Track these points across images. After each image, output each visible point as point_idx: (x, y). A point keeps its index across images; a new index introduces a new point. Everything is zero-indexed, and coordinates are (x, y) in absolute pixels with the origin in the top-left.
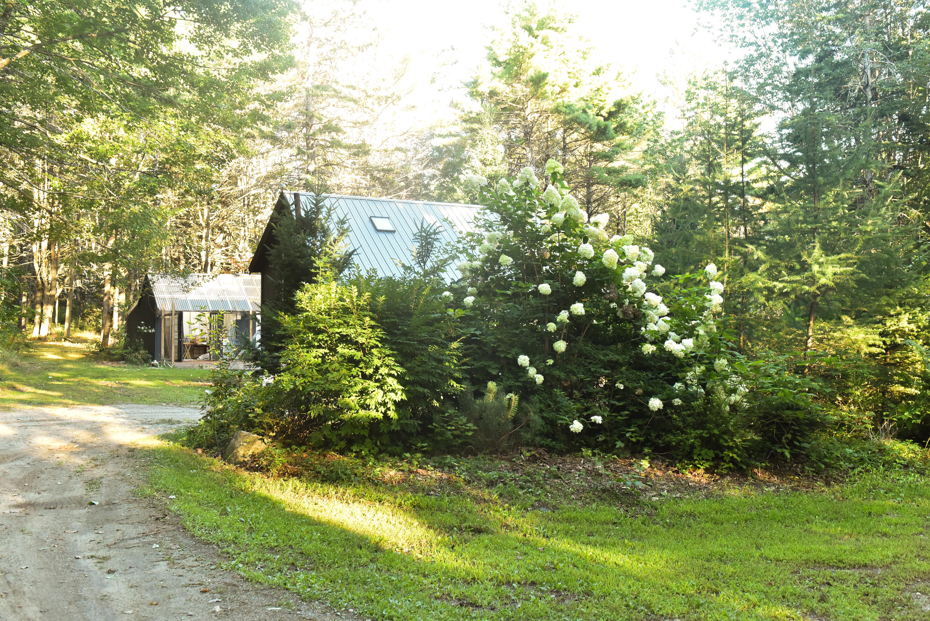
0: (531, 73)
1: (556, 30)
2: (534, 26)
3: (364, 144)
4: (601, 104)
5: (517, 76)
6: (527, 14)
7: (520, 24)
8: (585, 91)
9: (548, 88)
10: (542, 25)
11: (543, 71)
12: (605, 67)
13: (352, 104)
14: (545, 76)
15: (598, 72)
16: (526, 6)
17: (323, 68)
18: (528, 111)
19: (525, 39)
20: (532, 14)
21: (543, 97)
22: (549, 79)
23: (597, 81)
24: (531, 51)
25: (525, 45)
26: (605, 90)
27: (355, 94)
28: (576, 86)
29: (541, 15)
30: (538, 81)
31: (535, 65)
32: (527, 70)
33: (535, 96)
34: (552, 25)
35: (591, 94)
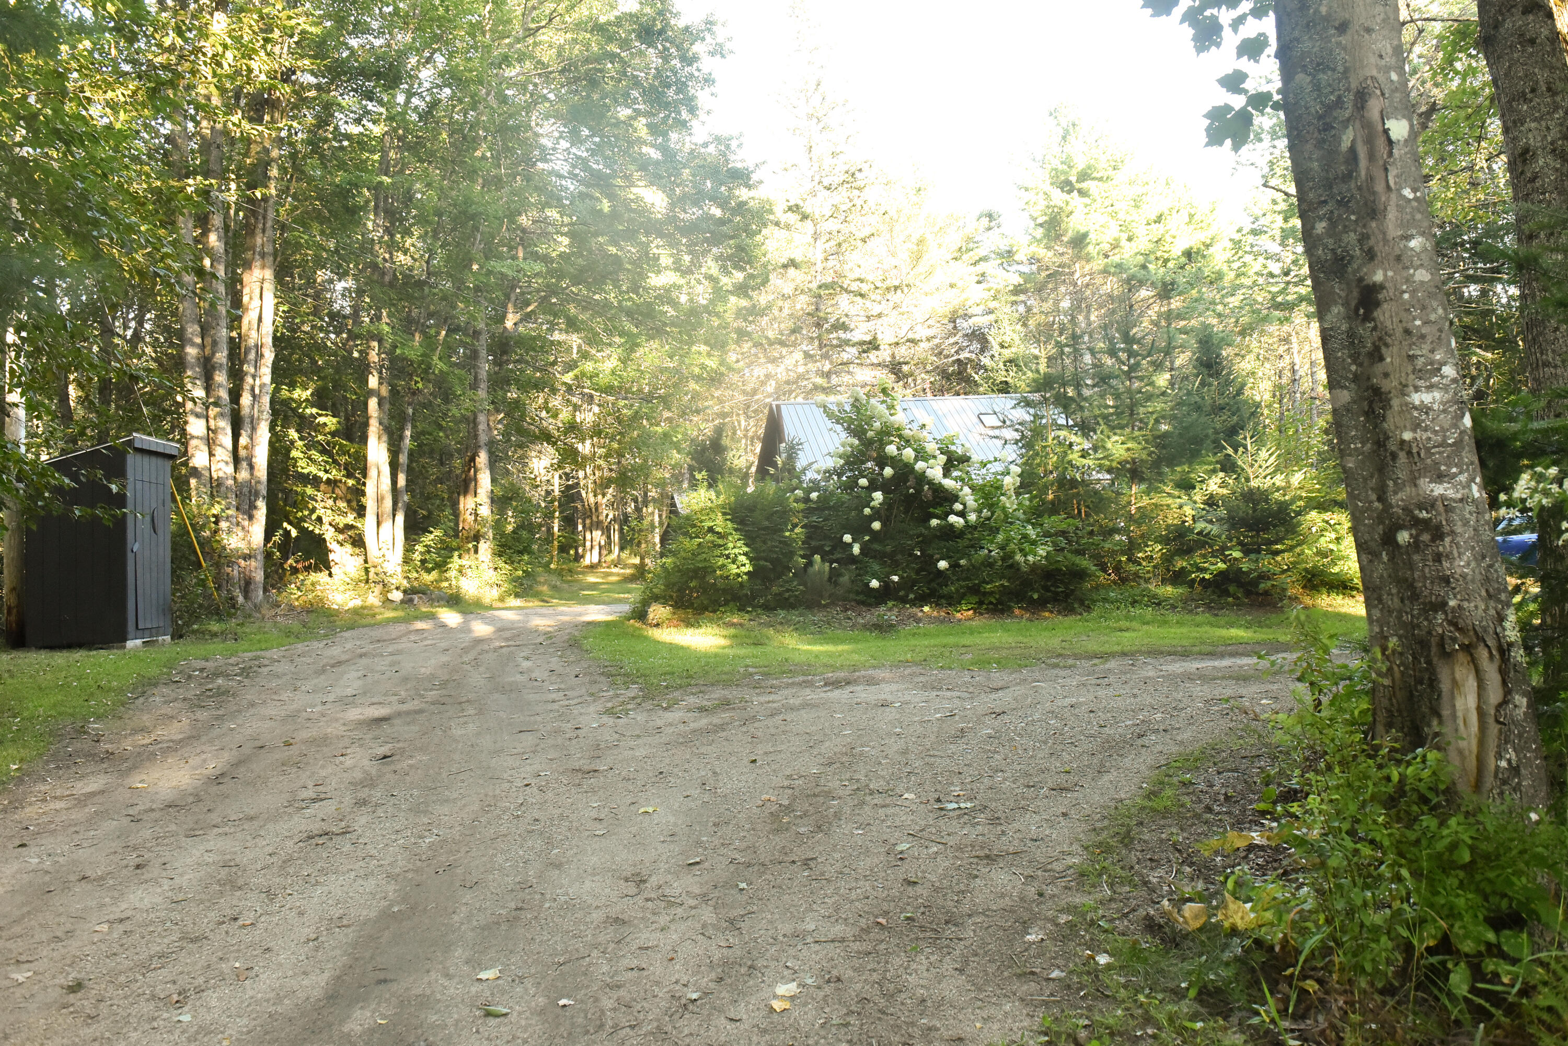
0: (1070, 234)
1: (1100, 179)
2: (1073, 179)
3: (874, 338)
4: (1166, 256)
5: (1058, 237)
6: (1065, 167)
7: (1055, 180)
8: (1143, 244)
9: (1090, 249)
10: (1084, 176)
11: (1083, 230)
12: (1166, 212)
13: (859, 299)
14: (1085, 235)
15: (1158, 220)
16: (1063, 158)
17: (830, 264)
18: (1077, 275)
19: (1058, 197)
20: (1070, 166)
21: (1088, 259)
22: (1092, 237)
23: (1157, 231)
24: (1068, 209)
25: (1060, 204)
26: (1168, 238)
27: (864, 288)
28: (1130, 239)
29: (1080, 165)
30: (1079, 241)
31: (1074, 224)
32: (1066, 231)
33: (1079, 258)
34: (1095, 175)
35: (1151, 246)
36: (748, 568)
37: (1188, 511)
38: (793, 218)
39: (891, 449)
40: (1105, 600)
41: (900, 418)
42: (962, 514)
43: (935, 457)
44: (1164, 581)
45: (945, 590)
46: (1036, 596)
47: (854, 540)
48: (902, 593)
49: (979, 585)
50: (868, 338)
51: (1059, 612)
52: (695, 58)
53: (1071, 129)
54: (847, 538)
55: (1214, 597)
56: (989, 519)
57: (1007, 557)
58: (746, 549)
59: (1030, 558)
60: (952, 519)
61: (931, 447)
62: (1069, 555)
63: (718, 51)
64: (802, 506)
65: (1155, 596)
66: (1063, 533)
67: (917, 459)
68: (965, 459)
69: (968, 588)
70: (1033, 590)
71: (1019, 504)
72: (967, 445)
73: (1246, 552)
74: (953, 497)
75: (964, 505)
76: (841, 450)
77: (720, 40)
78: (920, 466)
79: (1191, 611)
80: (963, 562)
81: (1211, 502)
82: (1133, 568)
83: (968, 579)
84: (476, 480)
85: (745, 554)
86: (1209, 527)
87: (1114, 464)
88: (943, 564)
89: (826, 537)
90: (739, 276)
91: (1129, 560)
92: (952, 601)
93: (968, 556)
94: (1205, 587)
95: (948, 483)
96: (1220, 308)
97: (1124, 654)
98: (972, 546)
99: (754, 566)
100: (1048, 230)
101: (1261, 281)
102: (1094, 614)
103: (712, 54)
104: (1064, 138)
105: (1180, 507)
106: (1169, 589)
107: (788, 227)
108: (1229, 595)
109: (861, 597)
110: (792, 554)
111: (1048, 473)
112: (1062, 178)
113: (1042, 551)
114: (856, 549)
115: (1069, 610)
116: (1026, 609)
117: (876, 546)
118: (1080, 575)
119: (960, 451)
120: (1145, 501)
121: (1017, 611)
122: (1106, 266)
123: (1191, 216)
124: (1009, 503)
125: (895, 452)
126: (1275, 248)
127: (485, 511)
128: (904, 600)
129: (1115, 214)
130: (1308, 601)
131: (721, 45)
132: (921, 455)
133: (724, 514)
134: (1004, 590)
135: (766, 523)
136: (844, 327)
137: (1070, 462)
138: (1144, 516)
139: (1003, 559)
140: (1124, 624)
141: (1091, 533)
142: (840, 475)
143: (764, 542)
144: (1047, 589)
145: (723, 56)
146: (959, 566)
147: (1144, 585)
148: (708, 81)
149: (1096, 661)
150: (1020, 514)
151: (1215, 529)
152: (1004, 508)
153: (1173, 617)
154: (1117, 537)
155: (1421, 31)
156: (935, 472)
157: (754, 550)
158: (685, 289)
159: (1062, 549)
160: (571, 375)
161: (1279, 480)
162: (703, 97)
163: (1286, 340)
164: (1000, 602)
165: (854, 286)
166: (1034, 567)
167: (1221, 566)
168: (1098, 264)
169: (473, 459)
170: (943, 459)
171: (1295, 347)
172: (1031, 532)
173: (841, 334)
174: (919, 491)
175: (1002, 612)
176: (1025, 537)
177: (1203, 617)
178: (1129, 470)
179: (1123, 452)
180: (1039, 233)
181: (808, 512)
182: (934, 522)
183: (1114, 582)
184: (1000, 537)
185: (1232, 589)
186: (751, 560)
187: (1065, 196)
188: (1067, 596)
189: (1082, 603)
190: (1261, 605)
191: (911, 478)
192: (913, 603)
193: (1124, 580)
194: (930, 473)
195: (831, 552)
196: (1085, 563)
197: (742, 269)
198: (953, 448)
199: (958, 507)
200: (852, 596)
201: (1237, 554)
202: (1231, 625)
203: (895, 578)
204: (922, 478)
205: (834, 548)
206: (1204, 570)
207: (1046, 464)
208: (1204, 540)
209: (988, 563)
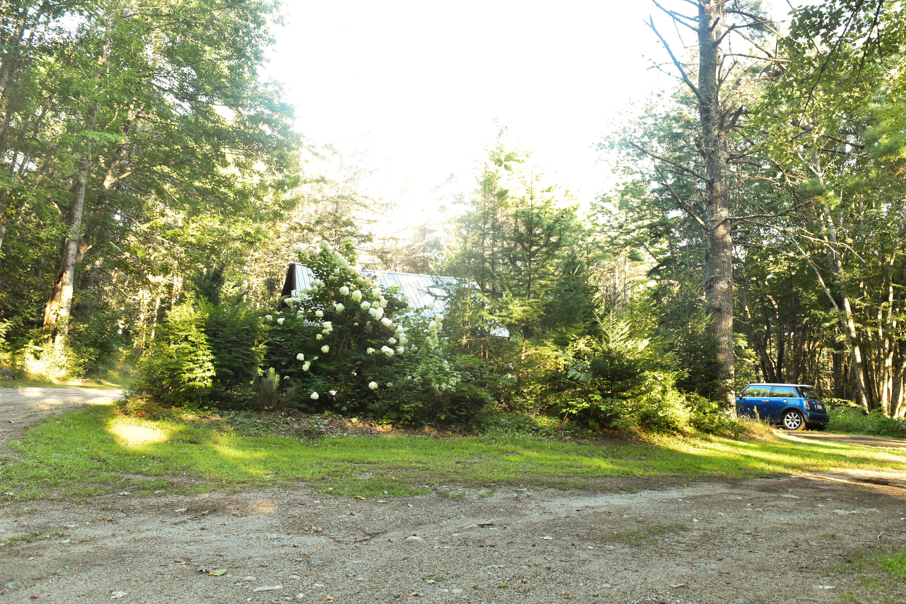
0: (497, 190)
1: (518, 161)
2: (503, 159)
3: (370, 235)
4: (551, 211)
5: (490, 191)
6: (498, 151)
7: (492, 157)
8: (538, 202)
9: (509, 201)
10: (509, 158)
11: (505, 188)
12: (554, 187)
13: (362, 208)
14: (506, 192)
15: (549, 190)
16: (498, 146)
17: (348, 185)
18: (499, 216)
19: (493, 167)
20: (502, 151)
21: (506, 206)
22: (510, 194)
23: (547, 196)
24: (498, 175)
25: (493, 171)
26: (553, 201)
27: (367, 202)
28: (531, 198)
29: (507, 151)
30: (502, 194)
31: (501, 184)
32: (495, 188)
33: (502, 205)
34: (515, 158)
35: (543, 204)
36: (213, 373)
37: (561, 361)
38: (327, 153)
39: (344, 290)
40: (497, 424)
41: (357, 269)
42: (392, 346)
43: (379, 300)
44: (542, 412)
45: (370, 406)
46: (443, 418)
47: (306, 359)
48: (337, 405)
49: (399, 404)
50: (366, 234)
51: (460, 432)
52: (263, 22)
53: (504, 129)
54: (300, 357)
55: (578, 428)
56: (416, 352)
57: (426, 383)
58: (212, 357)
59: (444, 386)
60: (385, 349)
61: (376, 292)
62: (473, 386)
63: (279, 21)
64: (268, 327)
65: (534, 424)
66: (471, 369)
67: (363, 299)
68: (403, 306)
69: (391, 406)
70: (441, 411)
71: (440, 343)
72: (406, 295)
73: (604, 396)
74: (390, 333)
75: (398, 340)
76: (310, 288)
77: (282, 13)
78: (365, 304)
79: (560, 439)
80: (390, 384)
81: (578, 355)
82: (519, 400)
83: (391, 398)
84: (61, 290)
85: (212, 361)
86: (579, 374)
87: (513, 321)
88: (373, 385)
89: (285, 354)
90: (279, 177)
91: (517, 394)
92: (378, 416)
93: (395, 380)
94: (571, 420)
95: (387, 322)
96: (581, 242)
97: (509, 483)
98: (398, 373)
99: (217, 371)
100: (485, 187)
101: (606, 229)
102: (487, 436)
103: (276, 22)
104: (500, 135)
105: (557, 358)
106: (545, 419)
107: (323, 158)
108: (589, 427)
109: (303, 406)
110: (254, 364)
111: (465, 323)
112: (496, 157)
113: (453, 381)
114: (306, 367)
115: (468, 431)
116: (435, 427)
117: (323, 365)
118: (480, 402)
119: (400, 299)
120: (532, 351)
121: (427, 429)
122: (517, 212)
123: (567, 192)
124: (433, 343)
125: (347, 293)
126: (615, 211)
127: (65, 313)
128: (338, 411)
129: (524, 183)
130: (644, 436)
131: (281, 17)
132: (368, 297)
133: (198, 327)
134: (418, 411)
135: (234, 338)
136: (351, 224)
137: (481, 317)
138: (531, 362)
139: (422, 385)
140: (510, 447)
141: (492, 371)
142: (306, 308)
143: (230, 352)
144: (452, 411)
145: (283, 25)
146: (385, 387)
147: (526, 414)
148: (271, 41)
149: (483, 491)
150: (440, 351)
151: (582, 377)
152: (427, 345)
153: (547, 443)
154: (510, 376)
155: (736, 63)
156: (378, 312)
157: (220, 359)
158: (240, 180)
159: (469, 381)
160: (148, 225)
161: (630, 344)
162: (267, 51)
163: (612, 270)
164: (414, 419)
165: (362, 200)
166: (446, 392)
167: (586, 405)
168: (512, 211)
169: (61, 276)
170: (384, 302)
171: (617, 274)
172: (446, 364)
173: (349, 228)
174: (362, 325)
175: (415, 428)
176: (441, 369)
177: (570, 445)
178: (523, 328)
179: (520, 313)
180: (480, 187)
181: (273, 333)
182: (370, 350)
183: (505, 409)
184: (421, 367)
185: (591, 423)
186: (216, 366)
187: (497, 167)
188: (468, 419)
189: (479, 425)
190: (612, 437)
191: (357, 314)
192: (345, 414)
193: (512, 409)
194: (372, 311)
195: (286, 367)
196: (484, 393)
197: (281, 171)
198: (395, 296)
199: (392, 340)
200: (297, 404)
201: (598, 397)
202: (591, 454)
203: (333, 393)
204: (366, 315)
205: (289, 364)
206: (572, 407)
207: (463, 316)
208: (573, 383)
209: (409, 387)
